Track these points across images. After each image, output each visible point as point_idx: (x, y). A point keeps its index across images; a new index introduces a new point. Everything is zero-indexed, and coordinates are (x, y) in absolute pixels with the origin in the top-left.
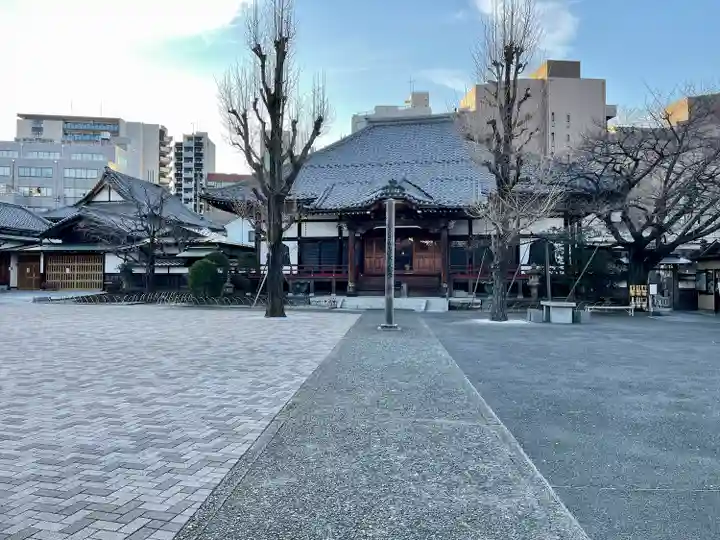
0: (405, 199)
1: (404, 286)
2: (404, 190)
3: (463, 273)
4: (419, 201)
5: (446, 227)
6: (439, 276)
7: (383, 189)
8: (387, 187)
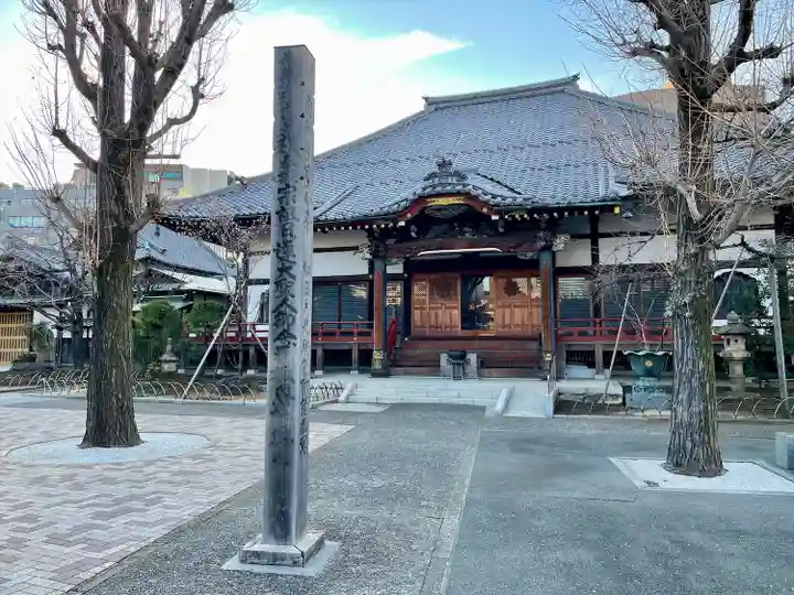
0: (467, 195)
1: (472, 358)
2: (464, 178)
3: (583, 334)
4: (494, 197)
5: (548, 248)
6: (538, 339)
7: (427, 179)
8: (432, 176)
